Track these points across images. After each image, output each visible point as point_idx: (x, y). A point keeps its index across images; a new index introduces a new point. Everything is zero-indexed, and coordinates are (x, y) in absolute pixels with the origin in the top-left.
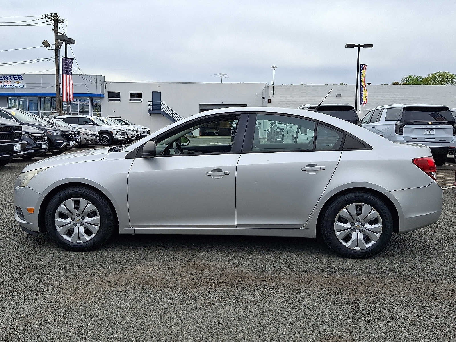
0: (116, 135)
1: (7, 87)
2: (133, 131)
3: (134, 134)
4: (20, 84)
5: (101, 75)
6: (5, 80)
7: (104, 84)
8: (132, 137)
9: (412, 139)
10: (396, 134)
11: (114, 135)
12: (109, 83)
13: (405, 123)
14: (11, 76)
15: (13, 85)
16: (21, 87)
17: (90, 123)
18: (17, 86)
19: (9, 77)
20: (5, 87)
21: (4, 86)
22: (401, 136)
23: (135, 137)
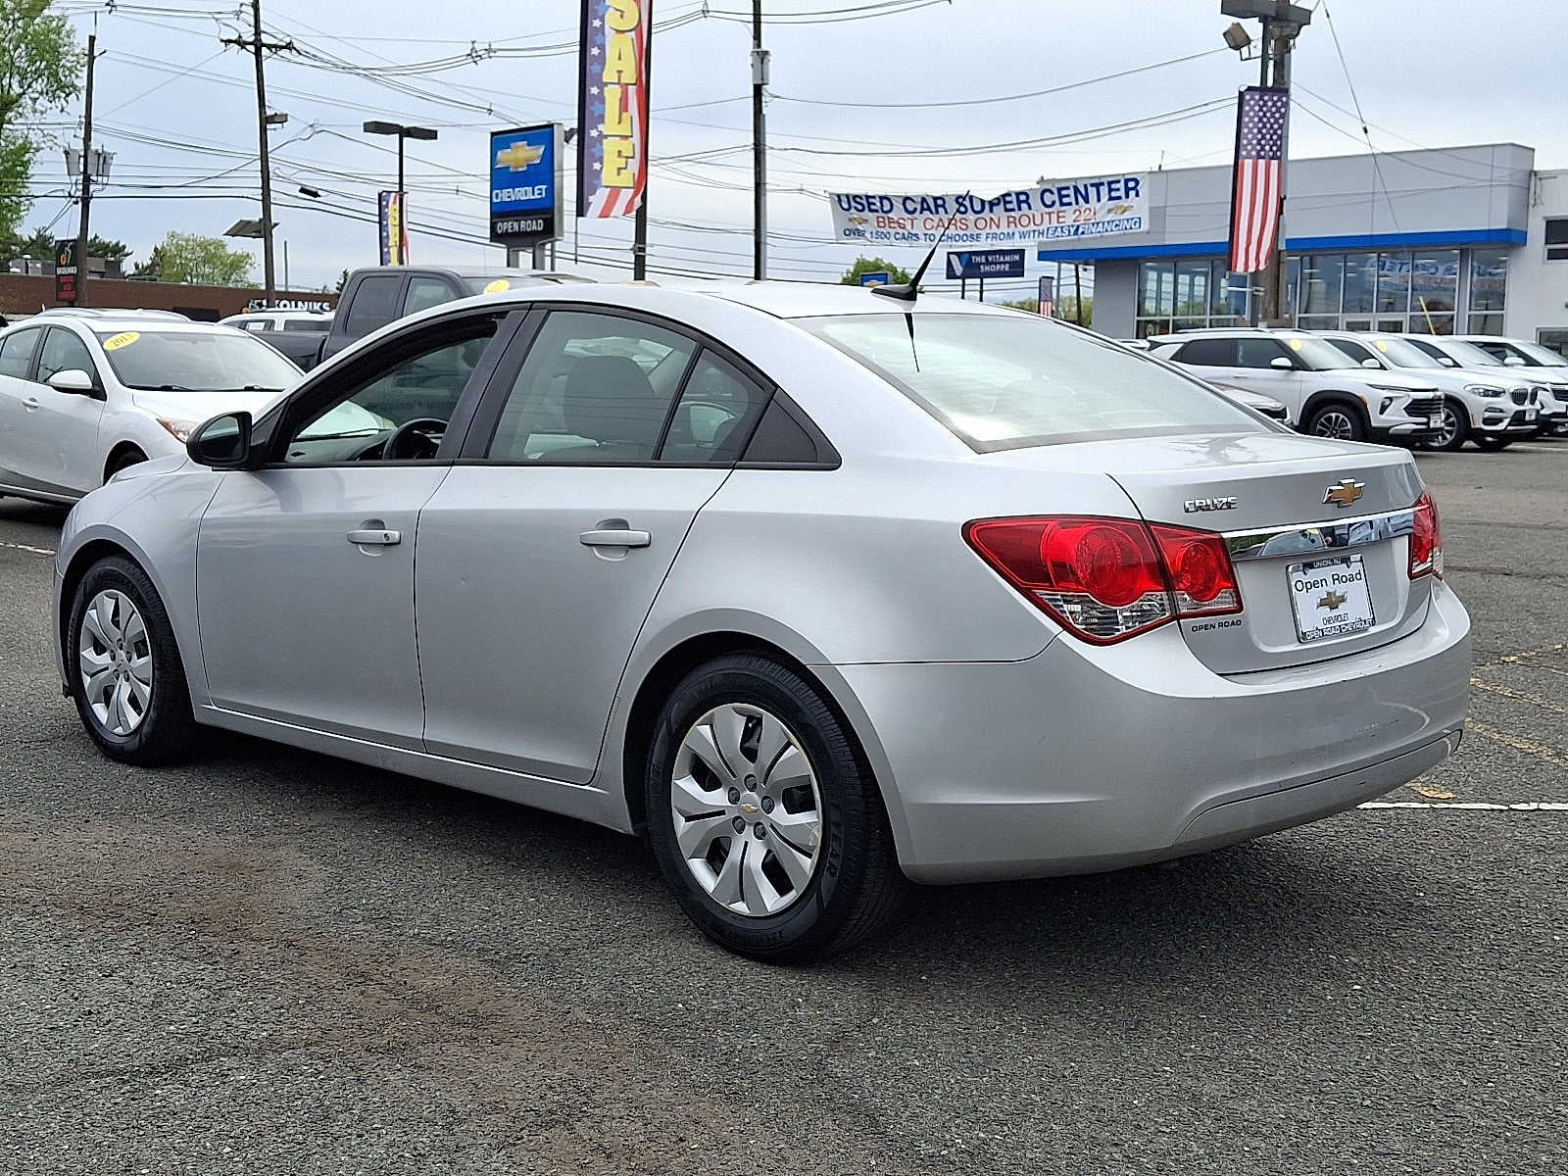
0: (1382, 413)
1: (1083, 233)
2: (1496, 394)
3: (1501, 411)
4: (1127, 215)
5: (1512, 144)
6: (1077, 207)
7: (1529, 182)
8: (1486, 421)
11: (1373, 410)
12: (1553, 175)
14: (1102, 184)
15: (1103, 223)
16: (1131, 228)
17: (1275, 362)
18: (1117, 225)
19: (1092, 191)
20: (1076, 233)
21: (1072, 230)
23: (1507, 421)
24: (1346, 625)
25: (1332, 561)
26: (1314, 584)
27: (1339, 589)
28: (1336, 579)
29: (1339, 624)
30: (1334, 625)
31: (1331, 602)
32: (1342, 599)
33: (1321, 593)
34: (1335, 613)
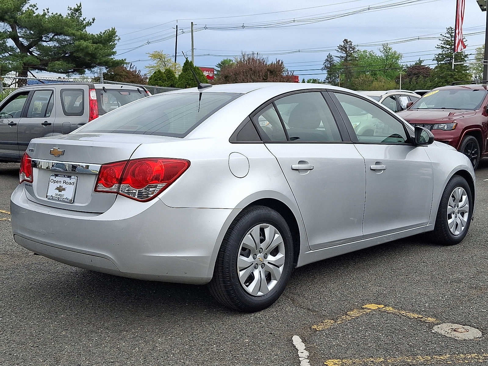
24: (61, 198)
25: (64, 176)
26: (57, 182)
27: (64, 186)
28: (65, 182)
29: (59, 197)
30: (57, 197)
31: (60, 189)
32: (64, 190)
33: (58, 185)
34: (60, 193)
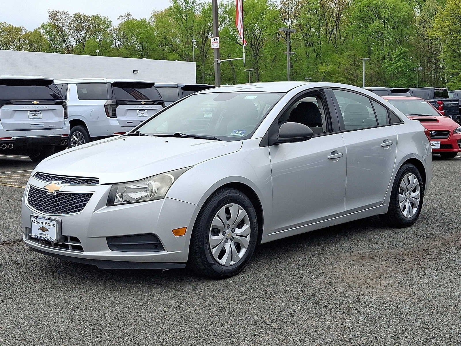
9: (128, 123)
10: (108, 118)
13: (118, 103)
22: (115, 120)
